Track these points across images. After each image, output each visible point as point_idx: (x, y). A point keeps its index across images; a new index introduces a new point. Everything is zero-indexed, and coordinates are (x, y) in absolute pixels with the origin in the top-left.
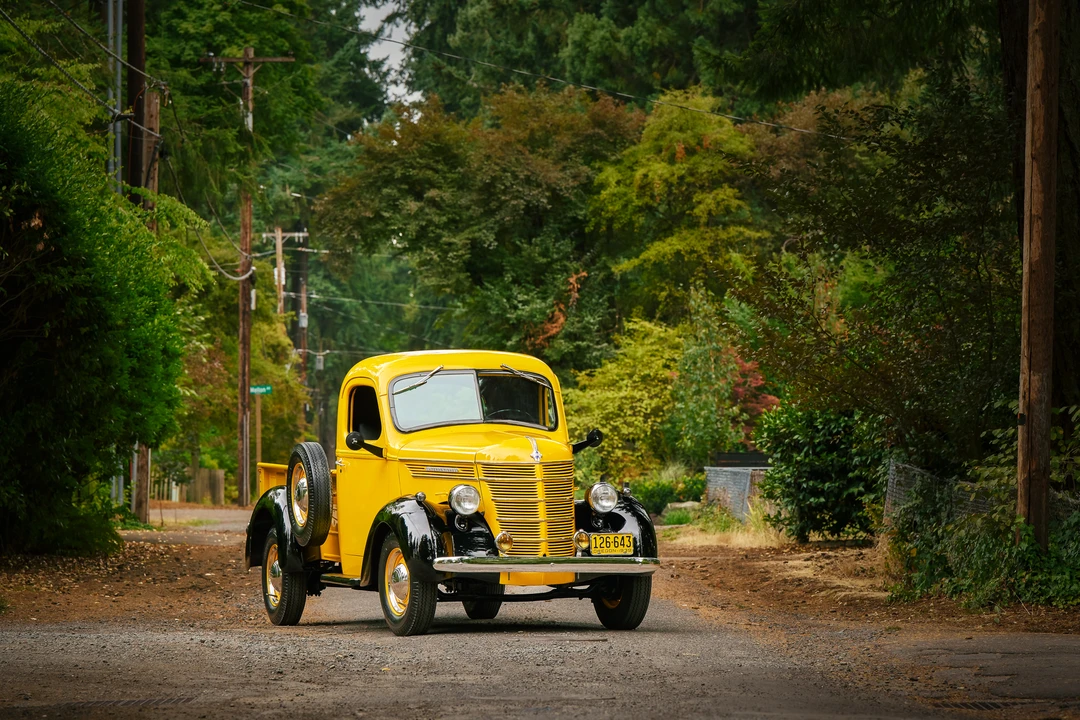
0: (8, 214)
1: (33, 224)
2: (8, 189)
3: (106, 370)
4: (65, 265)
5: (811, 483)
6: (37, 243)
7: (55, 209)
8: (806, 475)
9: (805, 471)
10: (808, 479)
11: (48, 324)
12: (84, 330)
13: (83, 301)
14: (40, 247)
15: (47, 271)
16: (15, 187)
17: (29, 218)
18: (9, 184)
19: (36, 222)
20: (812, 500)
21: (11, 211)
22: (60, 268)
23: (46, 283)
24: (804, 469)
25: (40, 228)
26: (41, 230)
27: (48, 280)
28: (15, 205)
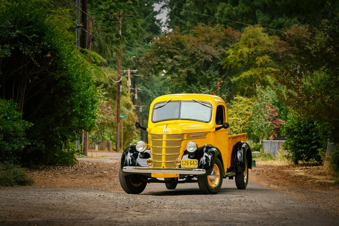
0: (39, 52)
1: (48, 56)
2: (40, 44)
3: (72, 105)
4: (58, 70)
5: (299, 145)
6: (49, 62)
7: (55, 51)
8: (298, 142)
9: (298, 141)
10: (299, 144)
11: (52, 89)
12: (64, 91)
13: (64, 81)
14: (50, 63)
15: (52, 72)
16: (42, 44)
17: (47, 54)
18: (40, 43)
19: (49, 55)
20: (300, 150)
21: (41, 51)
22: (57, 71)
23: (52, 75)
24: (297, 140)
25: (50, 57)
26: (50, 58)
27: (53, 74)
28: (42, 50)
